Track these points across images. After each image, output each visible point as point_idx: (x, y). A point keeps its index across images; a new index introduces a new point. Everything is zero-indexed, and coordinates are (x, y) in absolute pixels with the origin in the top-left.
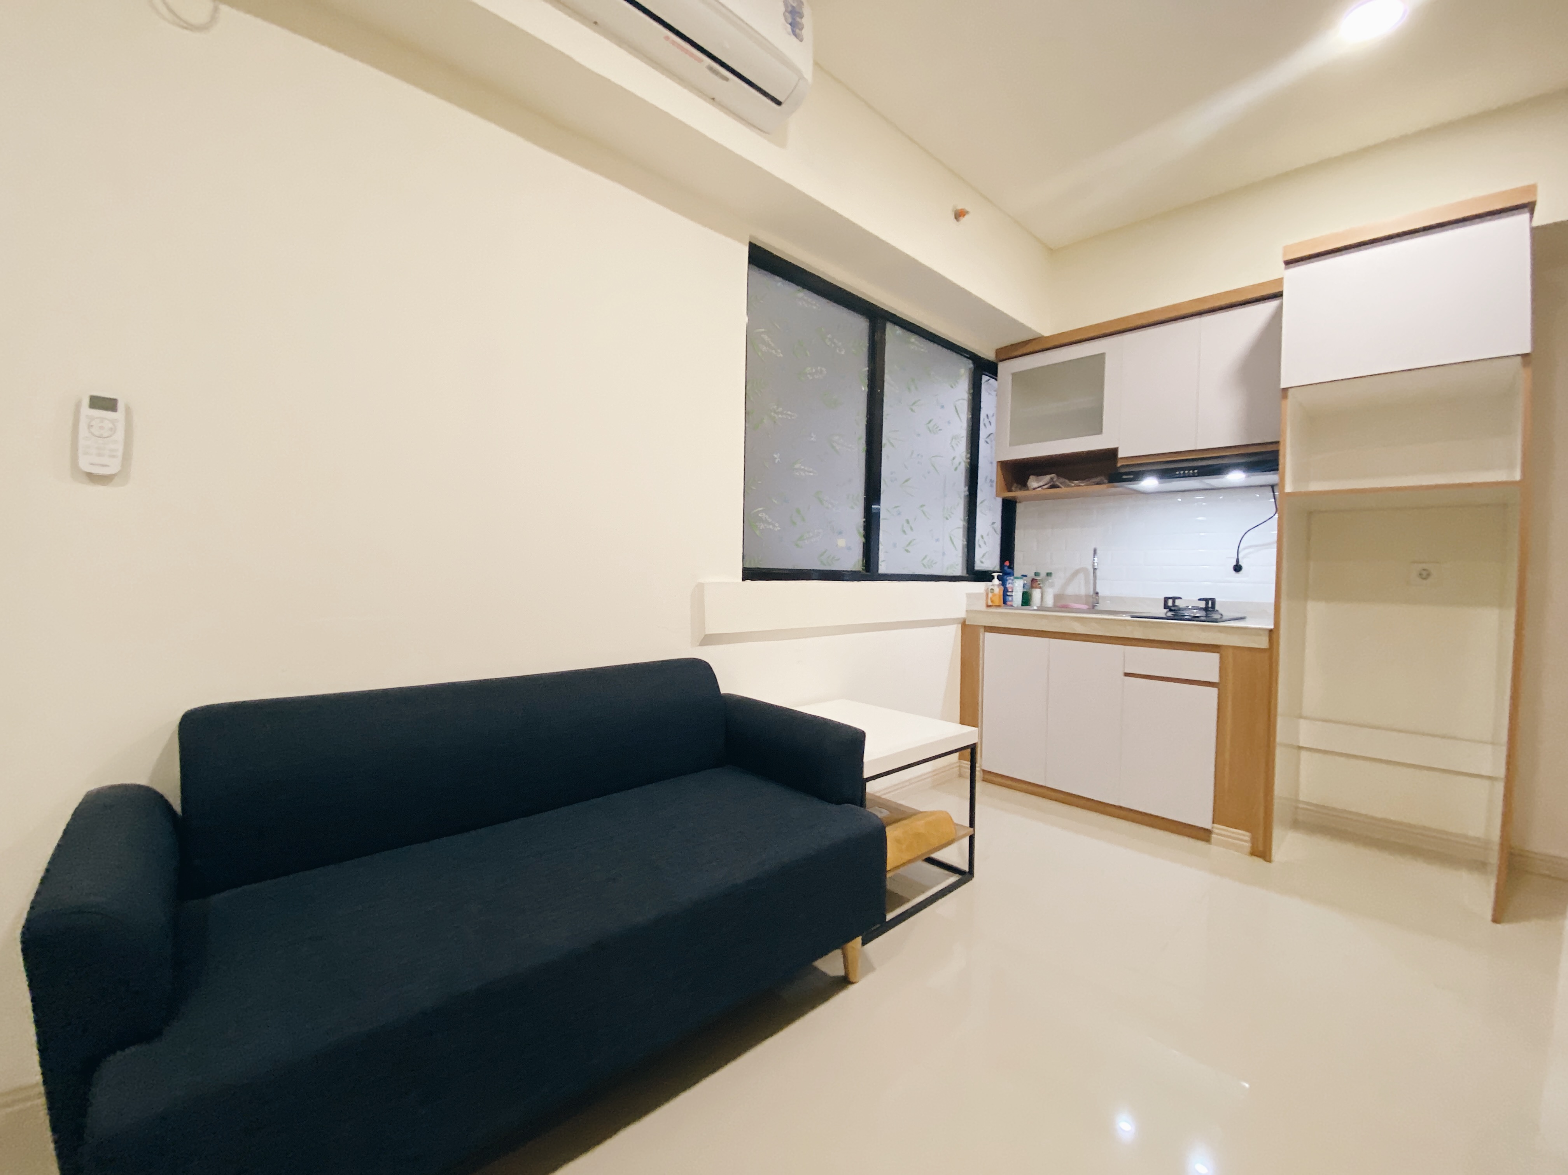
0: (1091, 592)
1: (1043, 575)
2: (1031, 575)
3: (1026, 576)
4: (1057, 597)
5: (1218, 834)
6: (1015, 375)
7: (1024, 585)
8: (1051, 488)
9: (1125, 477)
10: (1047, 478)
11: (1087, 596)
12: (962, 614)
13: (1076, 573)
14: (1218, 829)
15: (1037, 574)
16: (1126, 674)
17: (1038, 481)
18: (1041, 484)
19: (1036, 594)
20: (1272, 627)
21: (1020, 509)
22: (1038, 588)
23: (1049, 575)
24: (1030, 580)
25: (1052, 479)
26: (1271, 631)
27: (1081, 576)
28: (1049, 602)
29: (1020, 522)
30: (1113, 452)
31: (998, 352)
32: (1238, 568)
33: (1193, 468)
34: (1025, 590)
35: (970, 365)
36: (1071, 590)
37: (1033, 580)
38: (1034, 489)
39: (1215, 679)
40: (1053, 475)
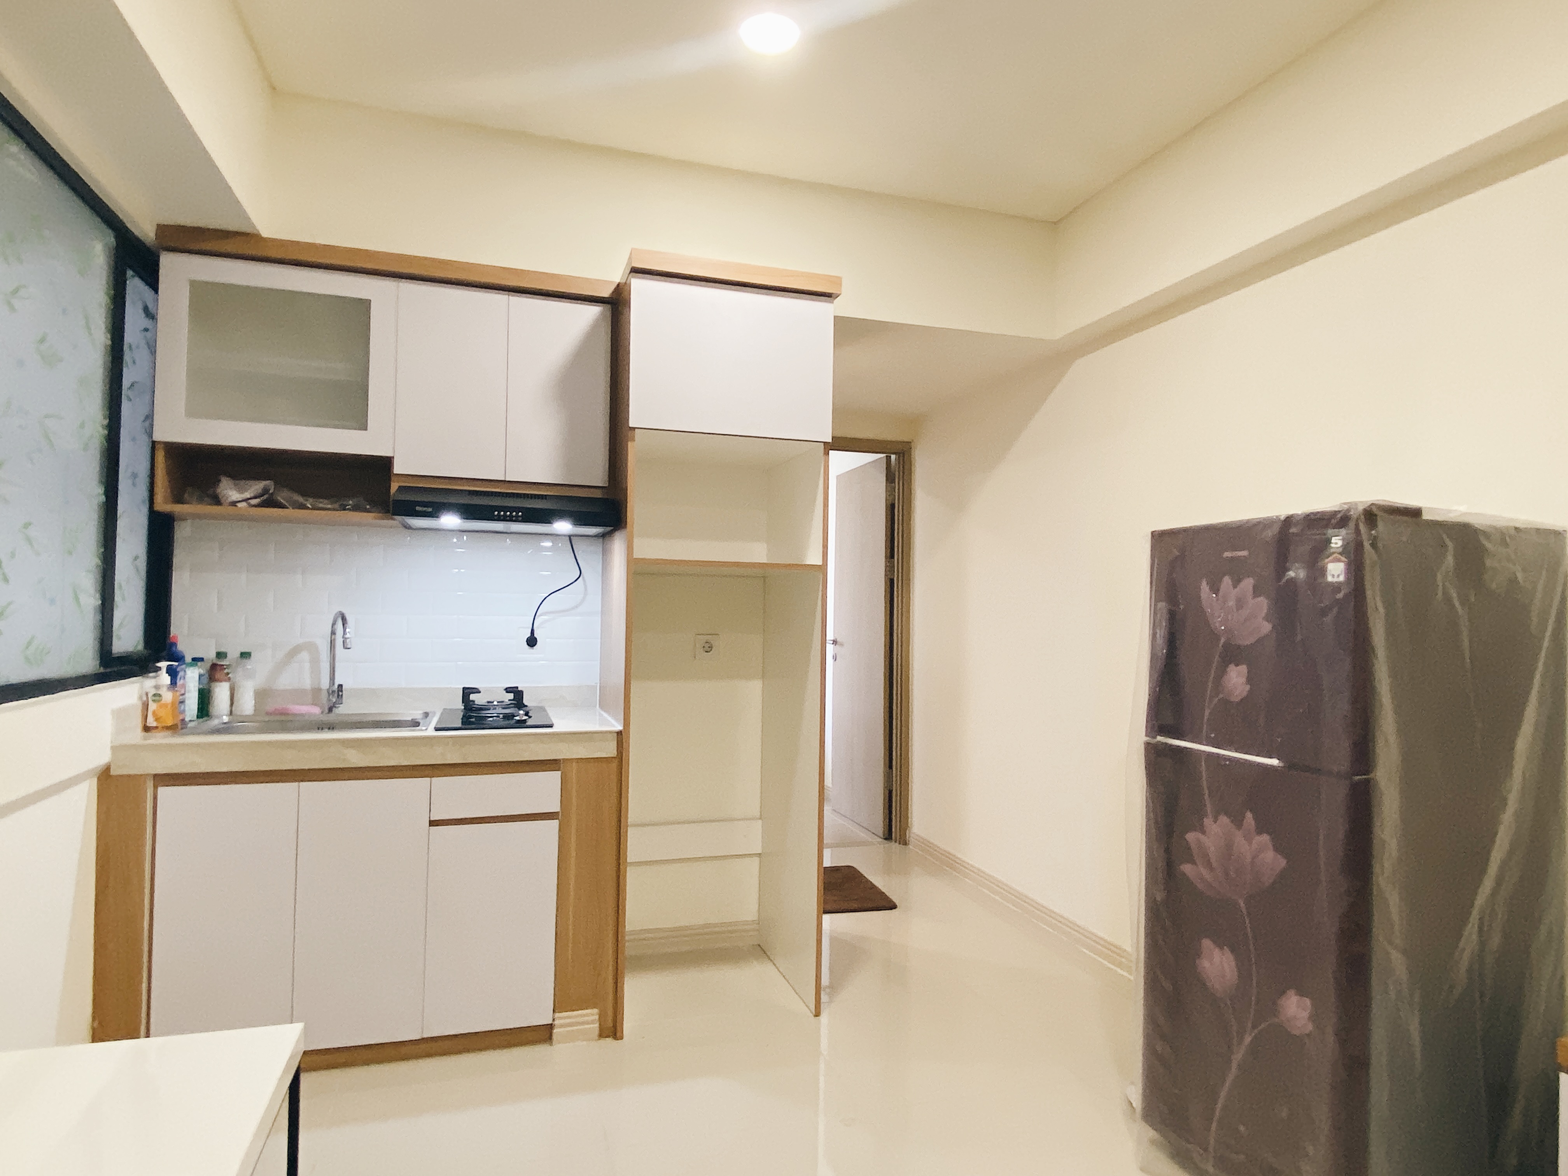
0: (325, 684)
1: (233, 654)
2: (210, 655)
3: (202, 659)
4: (261, 695)
5: (562, 1026)
6: (195, 285)
7: (200, 676)
8: (262, 506)
9: (418, 508)
10: (257, 487)
11: (317, 691)
12: (103, 758)
13: (295, 651)
14: (563, 1018)
15: (220, 655)
16: (433, 823)
17: (241, 490)
18: (247, 495)
19: (221, 692)
20: (619, 727)
21: (182, 532)
22: (225, 681)
23: (245, 655)
24: (209, 665)
25: (265, 491)
26: (619, 733)
27: (305, 656)
28: (247, 704)
29: (179, 558)
30: (386, 463)
31: (162, 230)
32: (532, 642)
33: (518, 509)
34: (201, 687)
35: (111, 240)
36: (287, 681)
37: (214, 667)
38: (234, 504)
39: (556, 807)
40: (267, 482)
